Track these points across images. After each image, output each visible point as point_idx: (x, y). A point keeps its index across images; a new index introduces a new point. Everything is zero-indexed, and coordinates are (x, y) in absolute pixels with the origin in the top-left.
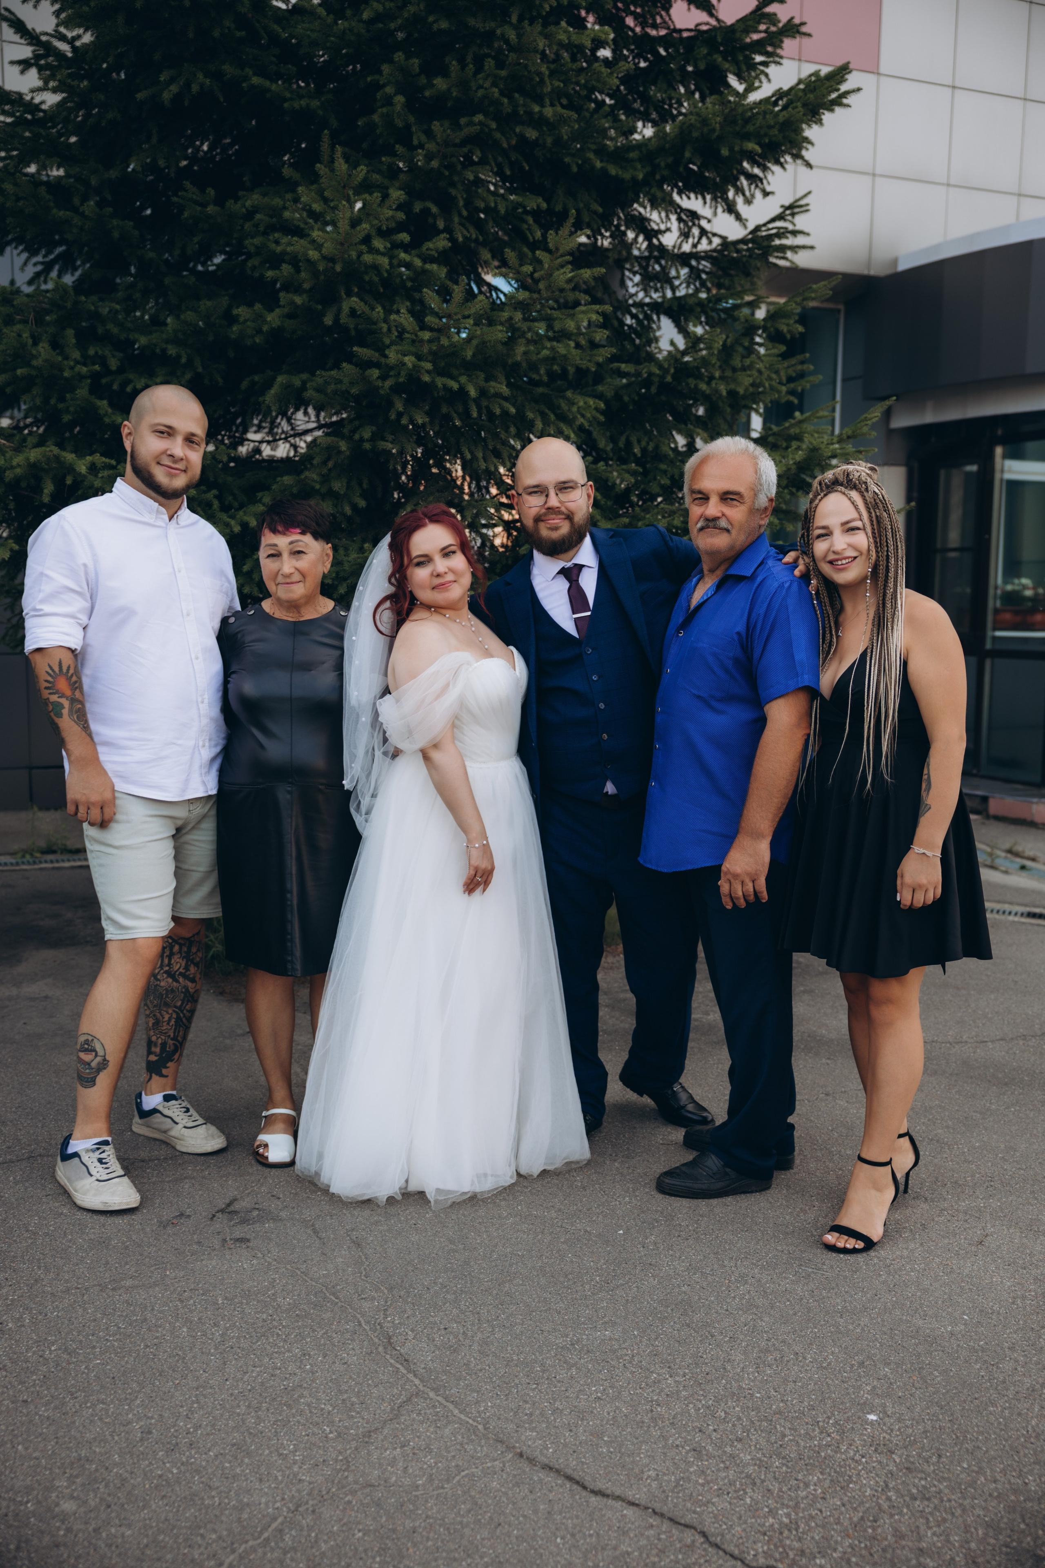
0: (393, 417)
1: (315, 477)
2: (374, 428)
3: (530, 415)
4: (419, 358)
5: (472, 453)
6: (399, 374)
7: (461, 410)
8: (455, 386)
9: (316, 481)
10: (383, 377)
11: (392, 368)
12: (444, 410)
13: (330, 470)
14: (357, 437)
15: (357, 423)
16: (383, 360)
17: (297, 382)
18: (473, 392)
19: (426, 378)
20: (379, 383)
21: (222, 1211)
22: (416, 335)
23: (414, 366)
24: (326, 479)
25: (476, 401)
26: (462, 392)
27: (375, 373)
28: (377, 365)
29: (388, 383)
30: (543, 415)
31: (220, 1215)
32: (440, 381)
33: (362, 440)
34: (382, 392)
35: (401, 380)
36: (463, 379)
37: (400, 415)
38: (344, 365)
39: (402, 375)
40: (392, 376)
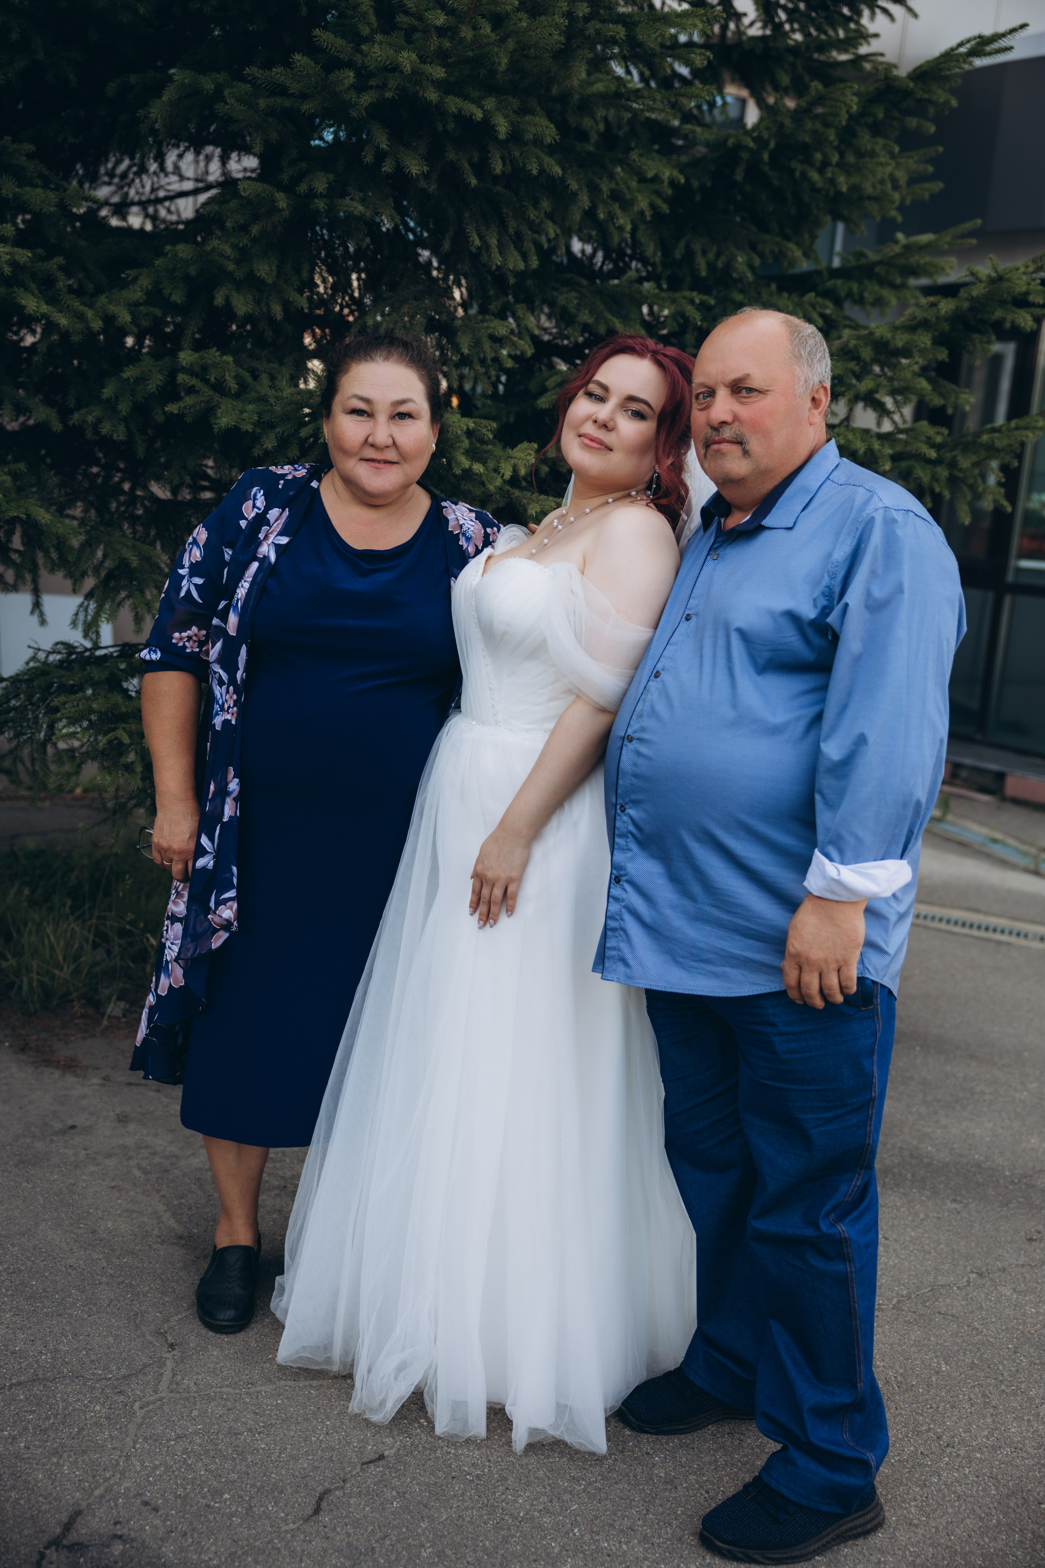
0: (368, 158)
1: (227, 250)
2: (331, 177)
3: (575, 185)
4: (423, 59)
6: (387, 84)
7: (476, 159)
8: (479, 115)
9: (228, 258)
10: (360, 87)
11: (371, 75)
12: (451, 156)
13: (254, 240)
14: (303, 188)
15: (304, 165)
16: (358, 58)
18: (503, 128)
19: (432, 95)
20: (352, 96)
21: (56, 1543)
22: (420, 19)
23: (414, 72)
24: (244, 256)
26: (486, 127)
27: (349, 77)
28: (350, 64)
29: (366, 99)
30: (593, 188)
31: (52, 1554)
32: (453, 104)
35: (388, 95)
36: (490, 103)
37: (381, 156)
38: (298, 57)
39: (390, 86)
40: (371, 87)
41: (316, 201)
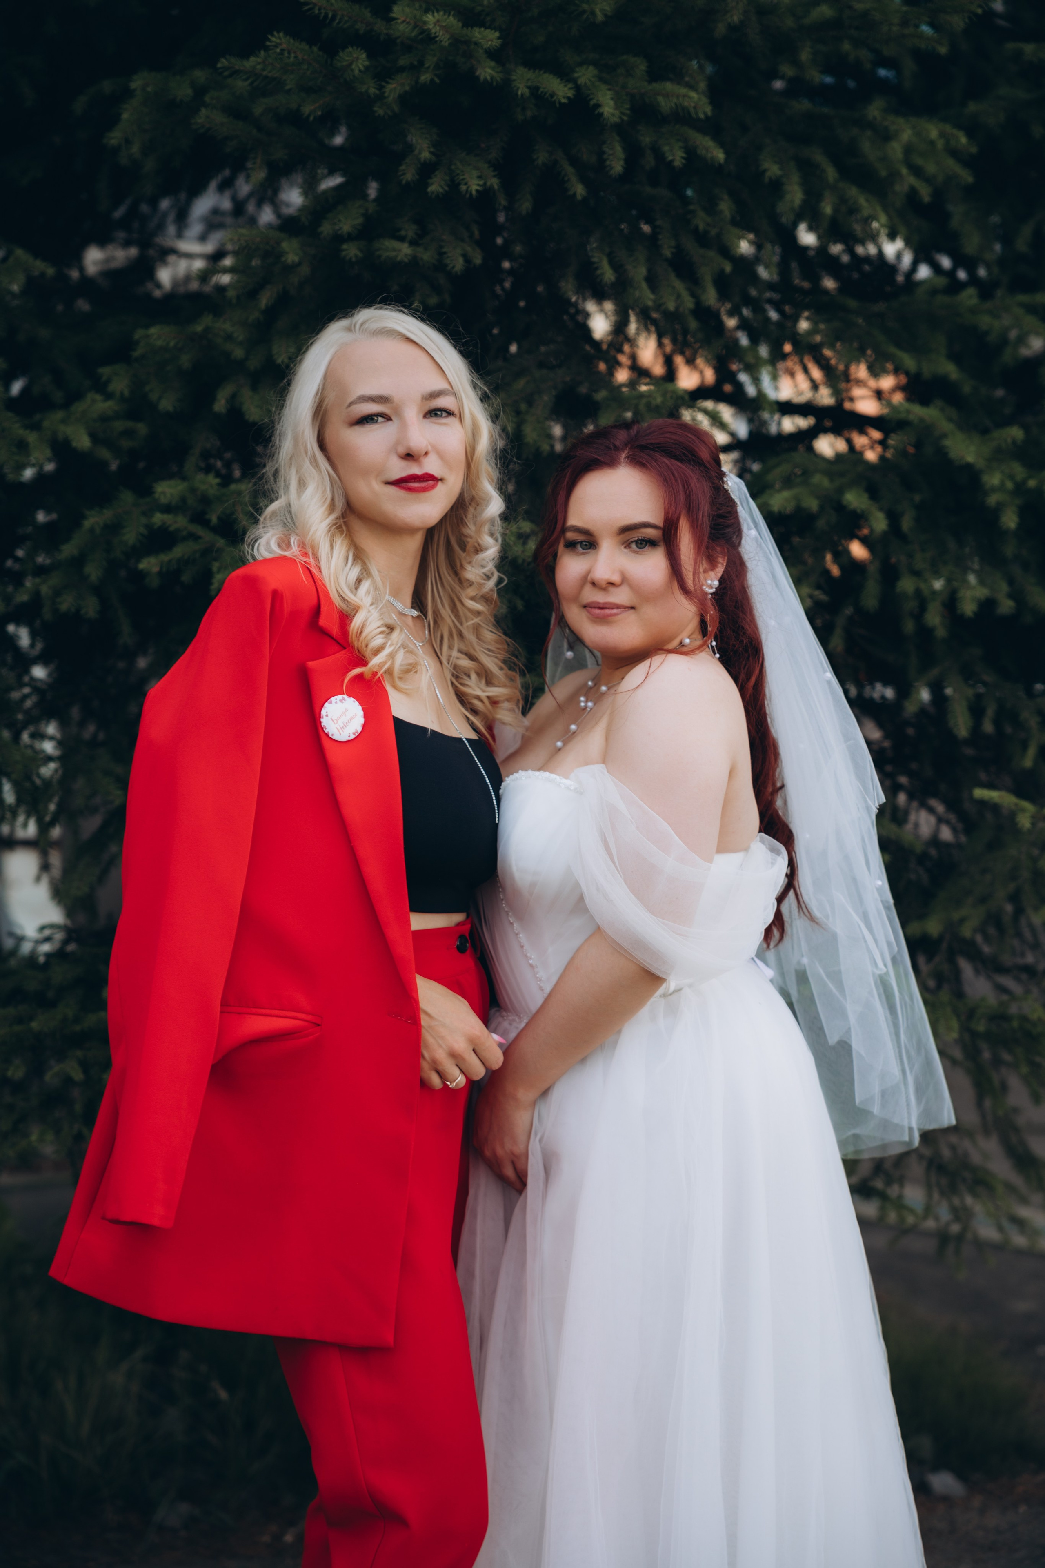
1: (227, 327)
3: (772, 169)
5: (617, 267)
6: (421, 63)
9: (229, 337)
10: (381, 73)
12: (542, 157)
14: (326, 229)
16: (381, 27)
17: (182, 90)
18: (612, 109)
19: (487, 71)
23: (456, 41)
25: (622, 130)
26: (582, 108)
28: (364, 40)
29: (394, 88)
30: (808, 170)
32: (523, 80)
33: (339, 239)
34: (379, 111)
35: (427, 78)
36: (586, 75)
37: (426, 171)
39: (427, 65)
40: (402, 69)
41: (345, 246)
